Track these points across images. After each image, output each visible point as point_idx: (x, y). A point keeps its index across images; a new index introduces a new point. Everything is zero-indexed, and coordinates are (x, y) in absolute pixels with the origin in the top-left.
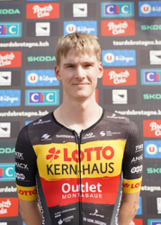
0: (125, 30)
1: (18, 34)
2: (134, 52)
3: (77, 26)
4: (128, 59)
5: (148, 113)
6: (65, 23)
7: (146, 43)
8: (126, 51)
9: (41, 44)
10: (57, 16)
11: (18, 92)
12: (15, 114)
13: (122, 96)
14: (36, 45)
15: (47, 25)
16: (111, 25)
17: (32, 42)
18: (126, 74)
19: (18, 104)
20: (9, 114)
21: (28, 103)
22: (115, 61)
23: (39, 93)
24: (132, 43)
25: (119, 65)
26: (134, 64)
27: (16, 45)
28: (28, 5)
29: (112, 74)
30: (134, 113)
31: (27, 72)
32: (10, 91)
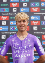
0: (37, 10)
1: (8, 11)
2: (39, 16)
3: (24, 9)
4: (38, 18)
5: (43, 33)
6: (21, 8)
7: (43, 14)
8: (37, 16)
9: (14, 14)
10: (18, 6)
11: (8, 27)
12: (7, 33)
13: (36, 28)
14: (13, 14)
15: (16, 9)
16: (33, 9)
17: (12, 13)
18: (37, 22)
19: (8, 30)
20: (5, 33)
21: (10, 30)
22: (34, 19)
23: (13, 27)
24: (39, 14)
25: (35, 20)
26: (39, 19)
27: (7, 14)
28: (11, 3)
29: (33, 22)
30: (39, 33)
31: (10, 21)
32: (6, 27)
